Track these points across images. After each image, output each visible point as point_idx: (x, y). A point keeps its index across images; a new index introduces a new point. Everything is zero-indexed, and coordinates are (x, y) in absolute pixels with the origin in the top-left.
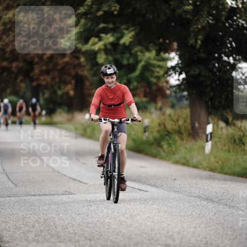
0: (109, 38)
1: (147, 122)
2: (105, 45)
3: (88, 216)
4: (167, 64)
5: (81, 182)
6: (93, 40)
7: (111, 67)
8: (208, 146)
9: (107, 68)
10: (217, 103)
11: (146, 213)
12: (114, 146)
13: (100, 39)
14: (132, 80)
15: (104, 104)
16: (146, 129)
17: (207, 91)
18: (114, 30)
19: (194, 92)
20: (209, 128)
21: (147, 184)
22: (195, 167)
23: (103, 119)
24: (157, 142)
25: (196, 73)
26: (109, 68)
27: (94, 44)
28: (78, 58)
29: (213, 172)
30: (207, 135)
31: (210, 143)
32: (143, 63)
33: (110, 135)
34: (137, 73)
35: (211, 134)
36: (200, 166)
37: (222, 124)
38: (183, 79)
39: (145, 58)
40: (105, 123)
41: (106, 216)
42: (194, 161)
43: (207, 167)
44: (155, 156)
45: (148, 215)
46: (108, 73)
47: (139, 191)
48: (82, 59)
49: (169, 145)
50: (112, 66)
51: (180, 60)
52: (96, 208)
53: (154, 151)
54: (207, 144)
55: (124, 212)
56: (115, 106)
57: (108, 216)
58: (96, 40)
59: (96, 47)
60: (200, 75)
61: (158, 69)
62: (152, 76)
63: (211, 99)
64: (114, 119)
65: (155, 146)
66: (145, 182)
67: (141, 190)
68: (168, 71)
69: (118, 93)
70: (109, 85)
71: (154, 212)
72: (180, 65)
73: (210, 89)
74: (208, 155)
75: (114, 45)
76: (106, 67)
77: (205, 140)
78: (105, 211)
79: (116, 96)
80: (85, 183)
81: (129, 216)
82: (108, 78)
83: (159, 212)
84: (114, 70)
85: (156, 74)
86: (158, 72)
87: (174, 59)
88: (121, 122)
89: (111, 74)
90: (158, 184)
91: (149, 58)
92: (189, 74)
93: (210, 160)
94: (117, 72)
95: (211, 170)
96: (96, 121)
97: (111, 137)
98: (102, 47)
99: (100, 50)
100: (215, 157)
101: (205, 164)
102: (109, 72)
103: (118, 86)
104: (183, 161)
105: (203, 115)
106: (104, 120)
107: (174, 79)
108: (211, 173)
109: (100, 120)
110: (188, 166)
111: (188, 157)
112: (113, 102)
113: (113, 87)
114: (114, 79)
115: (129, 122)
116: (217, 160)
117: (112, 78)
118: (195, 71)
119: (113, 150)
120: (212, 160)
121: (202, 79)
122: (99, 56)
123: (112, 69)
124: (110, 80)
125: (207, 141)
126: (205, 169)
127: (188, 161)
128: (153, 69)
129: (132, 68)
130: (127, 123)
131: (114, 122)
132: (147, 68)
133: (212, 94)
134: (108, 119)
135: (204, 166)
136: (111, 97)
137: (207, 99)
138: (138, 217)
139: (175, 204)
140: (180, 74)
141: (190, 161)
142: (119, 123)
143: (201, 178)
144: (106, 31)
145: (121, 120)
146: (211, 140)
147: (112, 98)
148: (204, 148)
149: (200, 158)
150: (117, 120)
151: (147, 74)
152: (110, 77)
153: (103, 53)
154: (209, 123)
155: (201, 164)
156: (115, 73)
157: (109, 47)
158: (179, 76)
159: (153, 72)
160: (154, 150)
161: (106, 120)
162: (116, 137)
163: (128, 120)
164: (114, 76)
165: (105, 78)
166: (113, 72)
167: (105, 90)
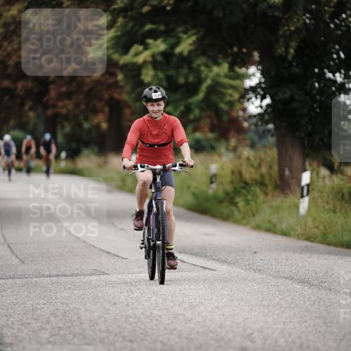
0: (160, 46)
1: (214, 168)
2: (153, 56)
3: (127, 305)
4: (243, 83)
5: (117, 256)
6: (137, 48)
7: (157, 90)
8: (304, 204)
9: (153, 90)
10: (317, 140)
11: (213, 301)
12: (156, 204)
13: (146, 47)
14: (193, 107)
15: (144, 143)
16: (212, 179)
17: (303, 123)
18: (166, 34)
19: (284, 124)
20: (306, 178)
21: (214, 260)
22: (285, 234)
23: (139, 165)
24: (230, 199)
25: (287, 96)
26: (156, 92)
27: (137, 54)
28: (114, 75)
29: (311, 241)
30: (303, 188)
31: (306, 199)
32: (209, 82)
33: (151, 188)
34: (201, 96)
35: (308, 185)
36: (292, 233)
37: (324, 172)
38: (268, 106)
39: (211, 75)
41: (154, 306)
42: (284, 225)
43: (303, 235)
44: (226, 218)
45: (216, 304)
46: (154, 98)
47: (202, 270)
48: (120, 77)
49: (247, 202)
50: (159, 88)
51: (263, 77)
52: (139, 295)
53: (225, 211)
54: (302, 200)
55: (181, 301)
56: (159, 146)
57: (156, 307)
58: (141, 48)
59: (140, 59)
60: (292, 99)
61: (230, 91)
62: (222, 101)
63: (308, 135)
65: (225, 204)
66: (211, 256)
67: (205, 268)
68: (244, 94)
69: (166, 127)
70: (154, 115)
71: (225, 300)
72: (263, 85)
73: (306, 120)
74: (304, 217)
75: (167, 55)
76: (151, 89)
77: (299, 195)
78: (153, 299)
79: (161, 132)
80: (123, 258)
81: (187, 306)
82: (152, 105)
83: (232, 300)
84: (162, 94)
85: (228, 99)
86: (231, 96)
87: (254, 76)
88: (165, 170)
89: (157, 100)
90: (230, 259)
91: (218, 75)
92: (277, 98)
93: (306, 225)
95: (309, 239)
96: (130, 169)
97: (153, 191)
98: (149, 59)
99: (145, 63)
100: (314, 220)
101: (299, 230)
102: (155, 96)
103: (165, 118)
104: (268, 225)
105: (297, 158)
106: (141, 167)
107: (255, 106)
108: (308, 244)
110: (275, 233)
111: (274, 220)
112: (157, 141)
113: (159, 119)
115: (177, 168)
116: (317, 224)
117: (159, 105)
118: (286, 94)
120: (310, 223)
121: (295, 105)
122: (144, 71)
123: (159, 93)
124: (156, 108)
125: (302, 197)
126: (299, 237)
127: (275, 226)
128: (223, 90)
129: (192, 89)
130: (174, 171)
131: (155, 170)
132: (215, 89)
133: (310, 128)
134: (146, 165)
135: (297, 233)
136: (154, 133)
137: (303, 135)
138: (202, 308)
139: (256, 289)
140: (263, 98)
141: (278, 225)
142: (161, 170)
143: (294, 250)
144: (154, 35)
145: (165, 166)
146: (308, 194)
147: (157, 135)
148: (297, 207)
149: (291, 221)
150: (159, 167)
151: (214, 98)
152: (155, 104)
153: (150, 67)
154: (305, 170)
155: (293, 230)
156: (163, 98)
157: (159, 58)
158: (261, 102)
159: (223, 94)
160: (225, 209)
161: (143, 167)
162: (158, 190)
163: (176, 166)
164: (162, 103)
165: (149, 104)
166: (161, 97)
167: (147, 123)
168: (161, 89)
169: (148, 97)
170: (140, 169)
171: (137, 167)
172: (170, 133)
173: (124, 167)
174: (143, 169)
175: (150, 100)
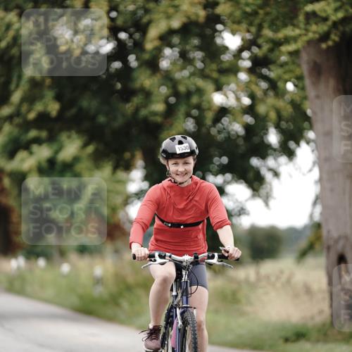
7: (183, 140)
9: (176, 141)
12: (182, 314)
15: (163, 221)
23: (157, 254)
26: (180, 143)
33: (172, 290)
40: (162, 264)
46: (178, 152)
50: (185, 138)
56: (186, 225)
64: (181, 255)
69: (197, 198)
70: (179, 179)
76: (173, 139)
79: (190, 205)
82: (176, 164)
84: (190, 146)
88: (196, 262)
89: (183, 156)
94: (197, 151)
96: (144, 259)
97: (174, 293)
102: (179, 149)
103: (196, 183)
106: (160, 256)
109: (151, 257)
112: (183, 218)
113: (186, 184)
114: (191, 167)
115: (215, 261)
117: (186, 163)
119: (180, 323)
123: (186, 145)
124: (181, 168)
130: (210, 265)
131: (182, 262)
134: (168, 254)
142: (192, 263)
145: (196, 258)
147: (183, 209)
150: (187, 258)
152: (180, 161)
156: (192, 153)
161: (163, 257)
162: (186, 294)
163: (213, 257)
164: (191, 160)
165: (171, 162)
166: (189, 151)
167: (168, 190)
168: (189, 139)
169: (171, 151)
170: (159, 260)
171: (154, 256)
172: (203, 207)
173: (134, 257)
174: (163, 261)
175: (171, 156)
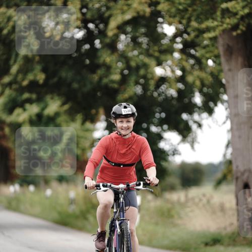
12: (120, 225)
15: (109, 161)
23: (101, 184)
26: (125, 107)
46: (123, 113)
64: (118, 185)
69: (134, 147)
76: (120, 105)
79: (129, 151)
82: (122, 122)
84: (132, 110)
94: (136, 114)
96: (92, 188)
97: (115, 210)
102: (124, 112)
106: (104, 186)
109: (98, 186)
113: (127, 137)
114: (131, 124)
115: (141, 187)
117: (128, 122)
119: (119, 231)
123: (129, 109)
124: (125, 125)
130: (138, 190)
131: (118, 189)
134: (109, 184)
142: (125, 189)
145: (128, 185)
147: (124, 154)
150: (122, 186)
152: (125, 120)
156: (133, 115)
161: (106, 186)
162: (122, 211)
163: (139, 185)
165: (118, 120)
166: (131, 113)
167: (115, 140)
169: (118, 113)
170: (103, 188)
172: (138, 153)
173: (86, 187)
174: (106, 189)
175: (119, 116)
